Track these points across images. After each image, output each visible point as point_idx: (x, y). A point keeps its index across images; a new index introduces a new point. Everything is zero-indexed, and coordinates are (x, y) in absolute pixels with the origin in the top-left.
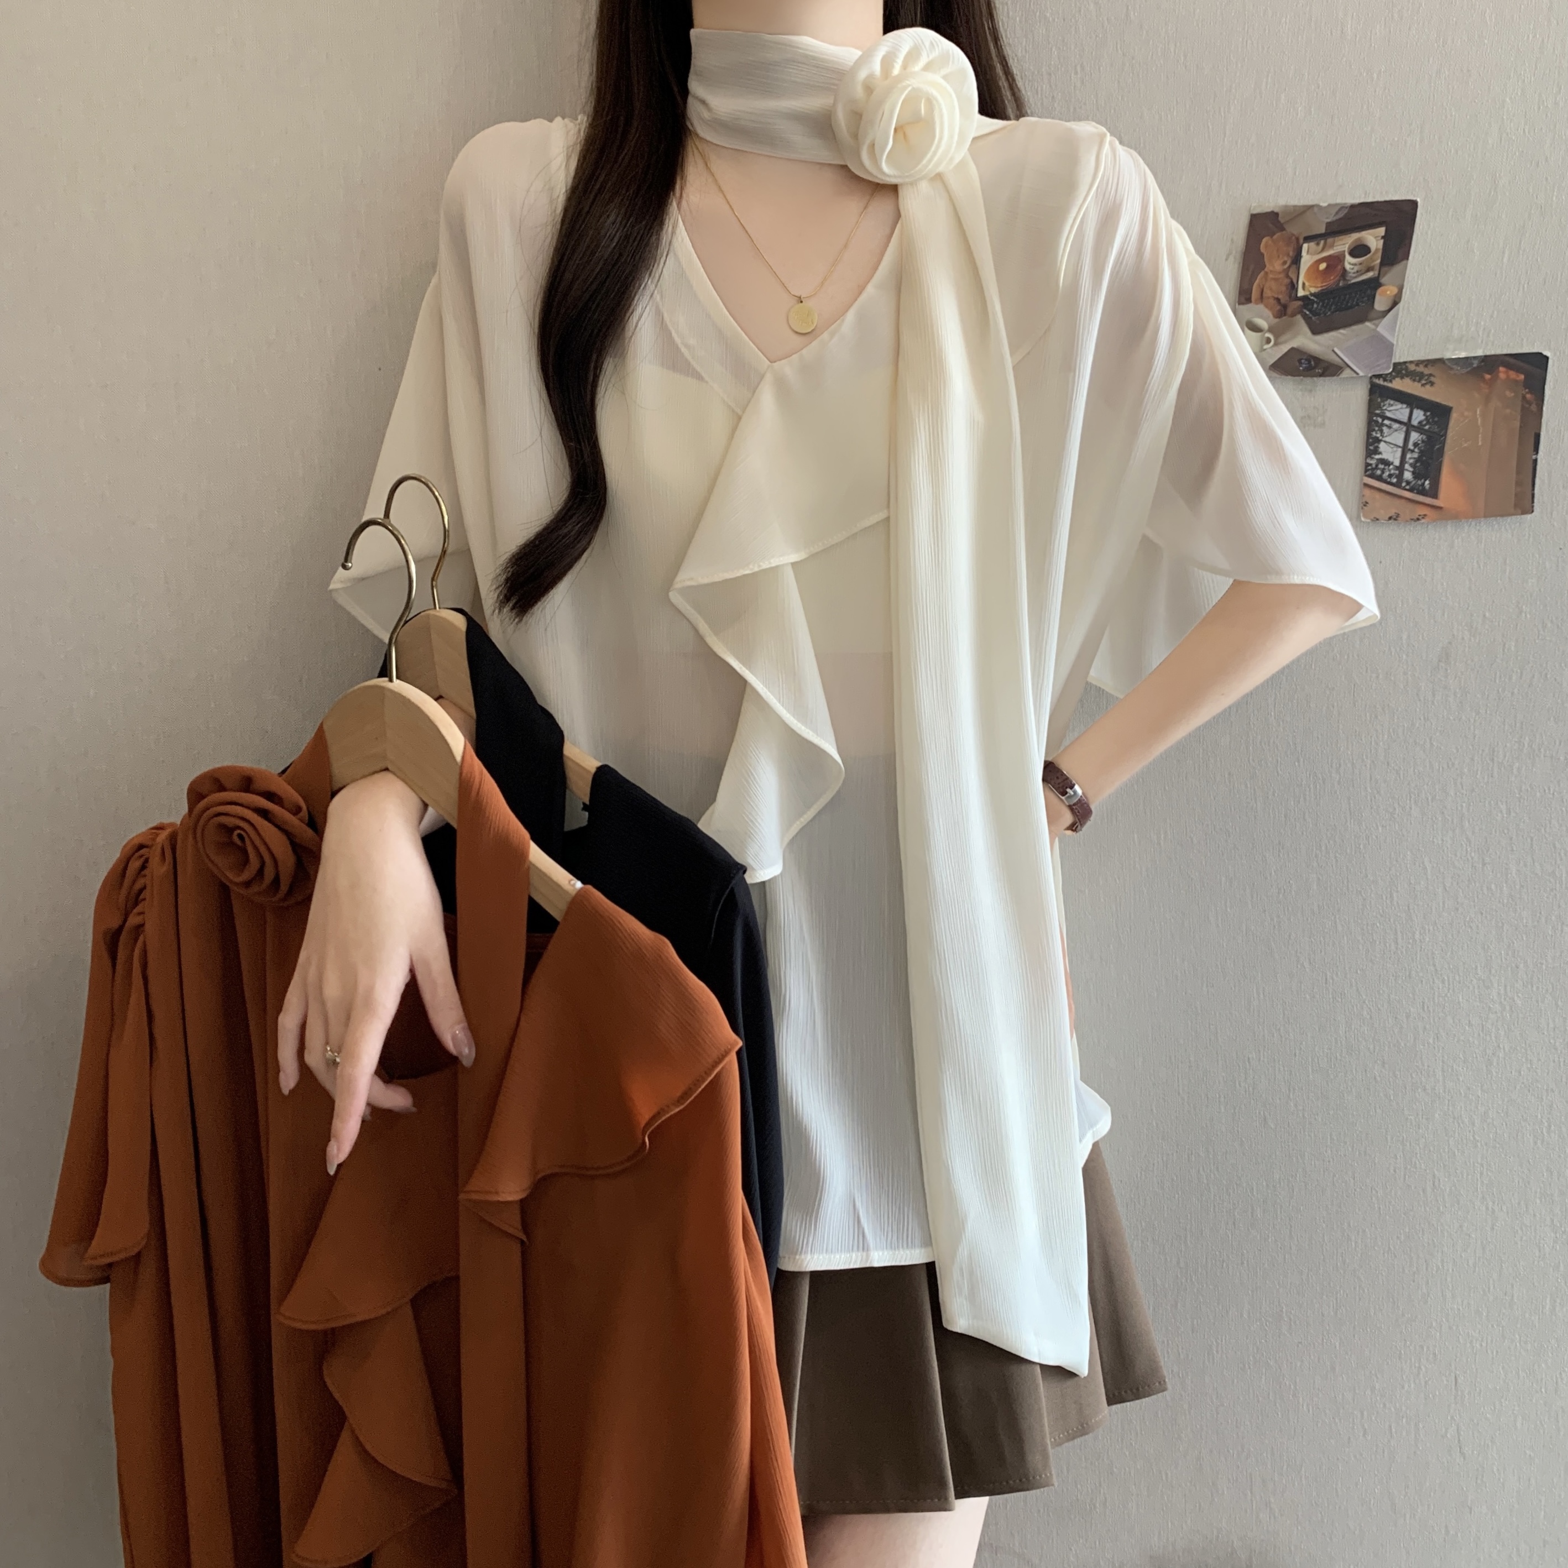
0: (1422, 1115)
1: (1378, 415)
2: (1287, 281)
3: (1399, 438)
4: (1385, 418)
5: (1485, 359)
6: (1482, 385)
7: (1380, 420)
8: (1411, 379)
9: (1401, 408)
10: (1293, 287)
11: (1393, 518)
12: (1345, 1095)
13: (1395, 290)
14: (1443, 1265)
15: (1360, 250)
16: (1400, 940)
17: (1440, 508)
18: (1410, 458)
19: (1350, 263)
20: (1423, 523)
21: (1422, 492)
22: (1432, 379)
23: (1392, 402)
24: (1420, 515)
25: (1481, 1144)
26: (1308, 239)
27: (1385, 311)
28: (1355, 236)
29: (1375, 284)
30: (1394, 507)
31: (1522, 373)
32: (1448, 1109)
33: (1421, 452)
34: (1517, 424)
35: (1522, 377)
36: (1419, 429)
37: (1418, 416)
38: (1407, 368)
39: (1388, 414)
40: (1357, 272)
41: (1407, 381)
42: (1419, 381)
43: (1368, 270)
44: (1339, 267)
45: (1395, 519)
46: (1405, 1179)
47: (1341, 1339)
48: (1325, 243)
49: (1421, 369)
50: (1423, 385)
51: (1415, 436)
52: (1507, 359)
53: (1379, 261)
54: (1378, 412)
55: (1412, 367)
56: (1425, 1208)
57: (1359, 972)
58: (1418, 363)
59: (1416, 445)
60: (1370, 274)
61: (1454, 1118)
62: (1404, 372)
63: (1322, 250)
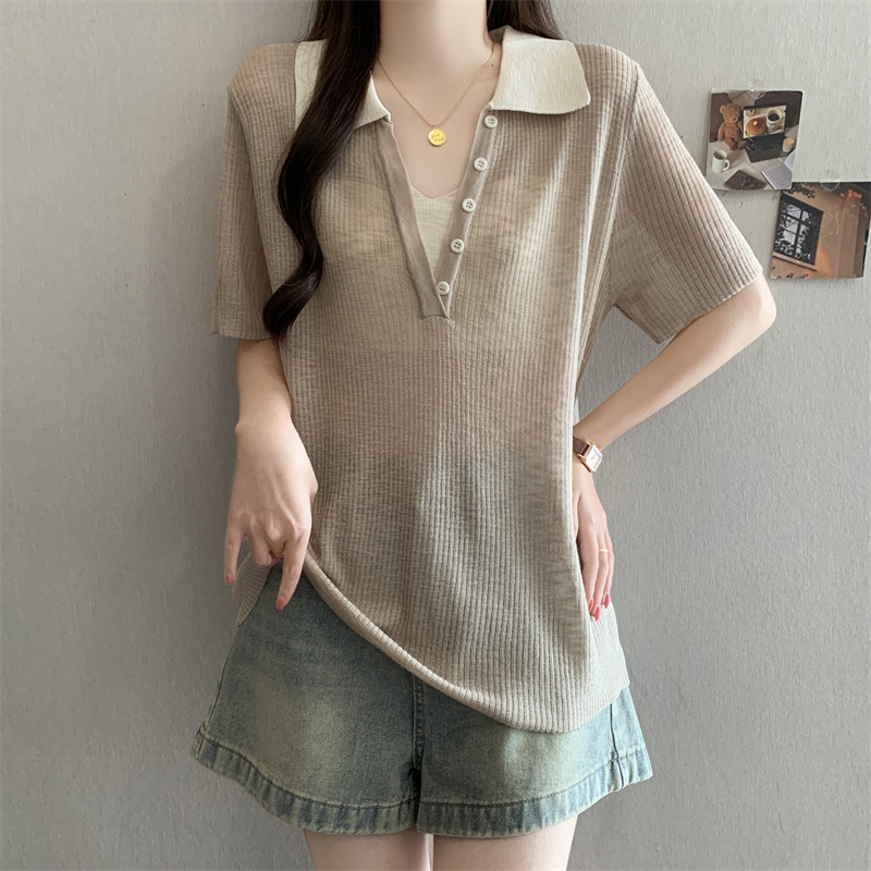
1: (783, 214)
3: (794, 228)
4: (787, 215)
5: (843, 184)
6: (839, 199)
7: (784, 217)
8: (803, 193)
9: (797, 210)
10: (741, 133)
11: (790, 276)
13: (793, 141)
15: (774, 117)
17: (816, 270)
18: (800, 241)
19: (769, 123)
20: (806, 279)
21: (806, 261)
22: (814, 194)
23: (792, 206)
24: (804, 275)
26: (746, 108)
27: (788, 153)
28: (771, 109)
29: (782, 136)
30: (790, 270)
31: (860, 194)
33: (806, 237)
34: (857, 224)
35: (861, 196)
36: (805, 223)
37: (806, 215)
38: (800, 187)
39: (789, 213)
40: (773, 128)
41: (800, 193)
42: (807, 195)
43: (779, 128)
44: (764, 125)
48: (755, 111)
49: (808, 187)
50: (809, 197)
51: (803, 227)
52: (854, 185)
53: (783, 124)
54: (784, 211)
55: (804, 186)
58: (807, 184)
59: (803, 233)
60: (780, 131)
63: (754, 114)
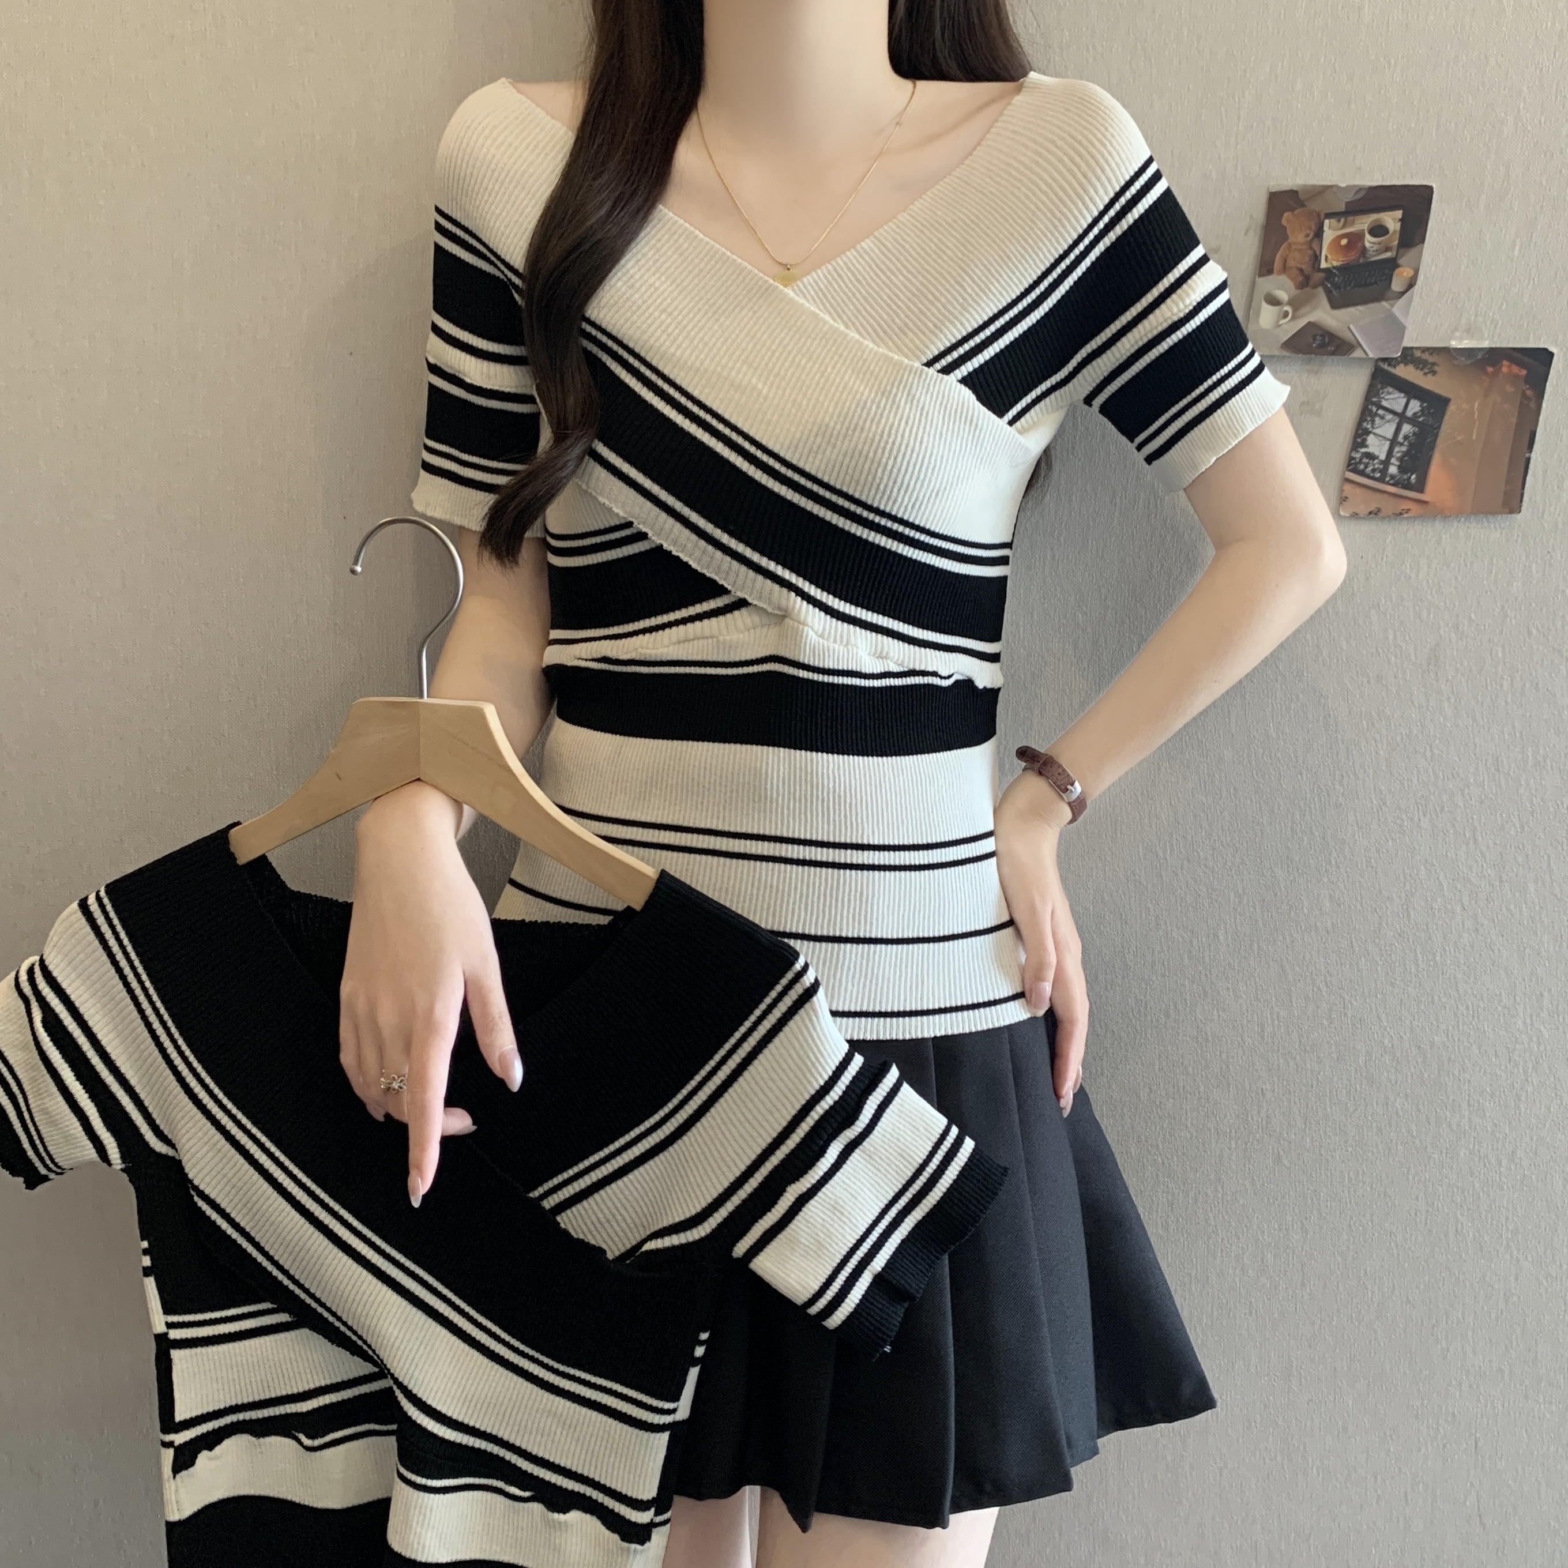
1: (1373, 404)
2: (1310, 252)
3: (1389, 430)
4: (1380, 407)
5: (1491, 351)
6: (1483, 378)
7: (1374, 409)
8: (1415, 366)
9: (1399, 397)
10: (1316, 258)
11: (1375, 513)
13: (1412, 272)
15: (1379, 230)
17: (1425, 503)
18: (1398, 452)
19: (1369, 242)
20: (1406, 518)
21: (1405, 485)
22: (1435, 368)
23: (1392, 390)
24: (1403, 510)
26: (1330, 215)
27: (1401, 293)
28: (1374, 217)
29: (1392, 264)
30: (1375, 501)
31: (1525, 369)
33: (1411, 445)
34: (1514, 421)
35: (1525, 373)
36: (1412, 421)
37: (1414, 407)
38: (1413, 355)
39: (1384, 403)
40: (1377, 250)
41: (1411, 368)
42: (1421, 369)
43: (1387, 249)
44: (1360, 245)
48: (1345, 221)
49: (1426, 356)
50: (1425, 374)
51: (1406, 429)
53: (1396, 242)
54: (1374, 399)
55: (1419, 354)
58: (1425, 350)
59: (1406, 437)
60: (1388, 255)
62: (1411, 358)
63: (1344, 227)
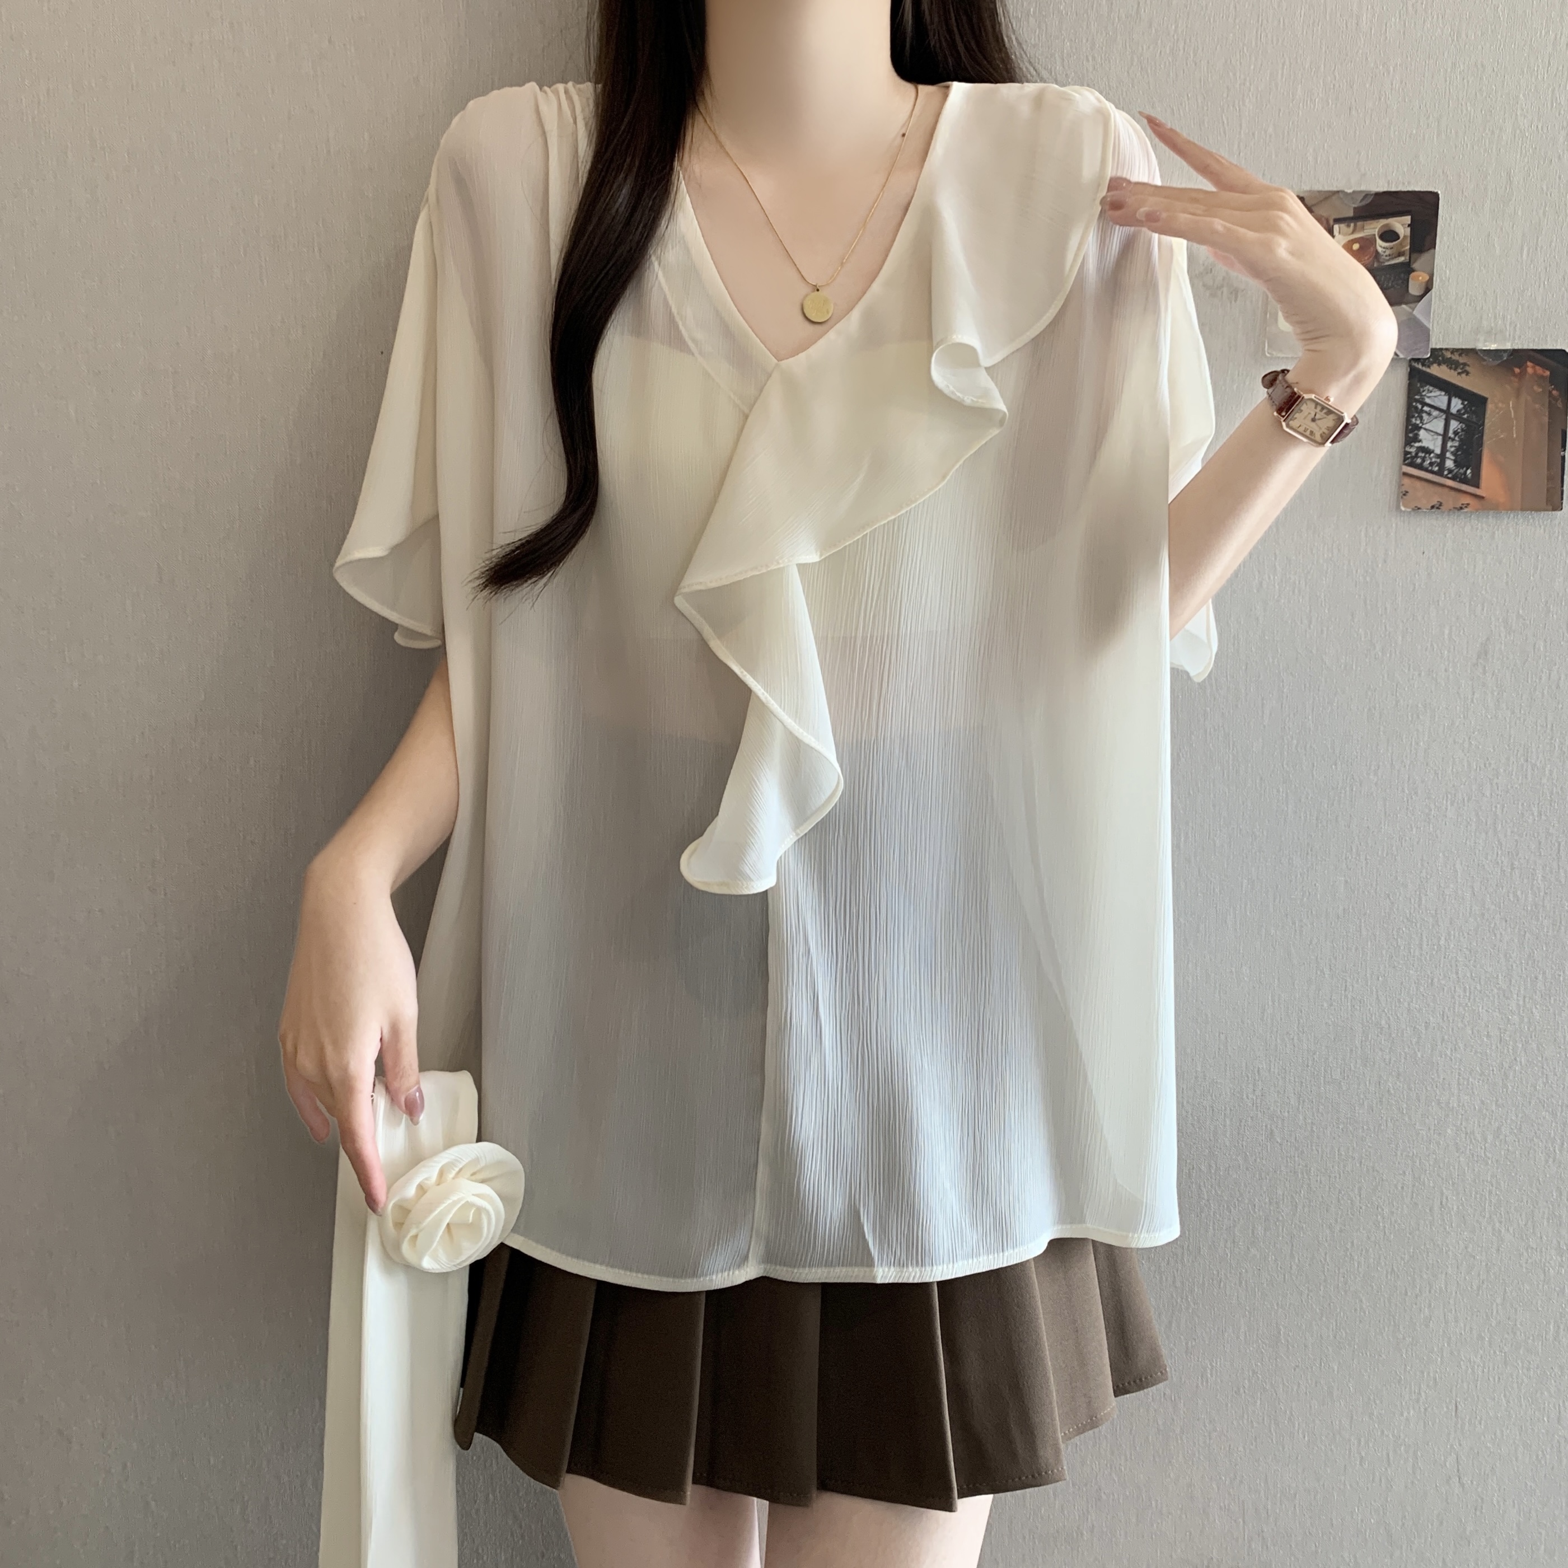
0: (1434, 1130)
1: (1417, 401)
3: (1438, 425)
4: (1424, 404)
5: (1514, 352)
6: (1512, 378)
7: (1420, 406)
8: (1447, 366)
9: (1440, 395)
11: (1437, 507)
12: (1357, 1108)
13: (1427, 278)
14: (1446, 1288)
15: (1389, 235)
16: (1425, 946)
17: (1483, 498)
18: (1451, 447)
19: (1381, 247)
20: (1466, 512)
21: (1464, 481)
22: (1467, 368)
23: (1431, 388)
24: (1463, 504)
25: (1492, 1162)
26: (1337, 221)
27: (1418, 296)
28: (1383, 222)
29: (1407, 269)
30: (1435, 496)
31: (1547, 369)
32: (1461, 1124)
33: (1461, 440)
34: (1546, 419)
35: (1548, 373)
36: (1458, 417)
37: (1457, 405)
38: (1443, 356)
39: (1427, 401)
40: (1389, 255)
41: (1444, 367)
42: (1455, 369)
43: (1400, 254)
44: (1372, 249)
45: (1438, 508)
46: (1412, 1198)
47: (1339, 1363)
48: (1355, 226)
49: (1456, 357)
50: (1459, 374)
51: (1454, 425)
52: (1532, 353)
53: (1408, 247)
54: (1417, 397)
55: (1448, 355)
56: (1431, 1228)
57: (1380, 978)
58: (1454, 351)
59: (1456, 433)
60: (1402, 259)
61: (1467, 1134)
62: (1440, 358)
63: (1353, 232)
